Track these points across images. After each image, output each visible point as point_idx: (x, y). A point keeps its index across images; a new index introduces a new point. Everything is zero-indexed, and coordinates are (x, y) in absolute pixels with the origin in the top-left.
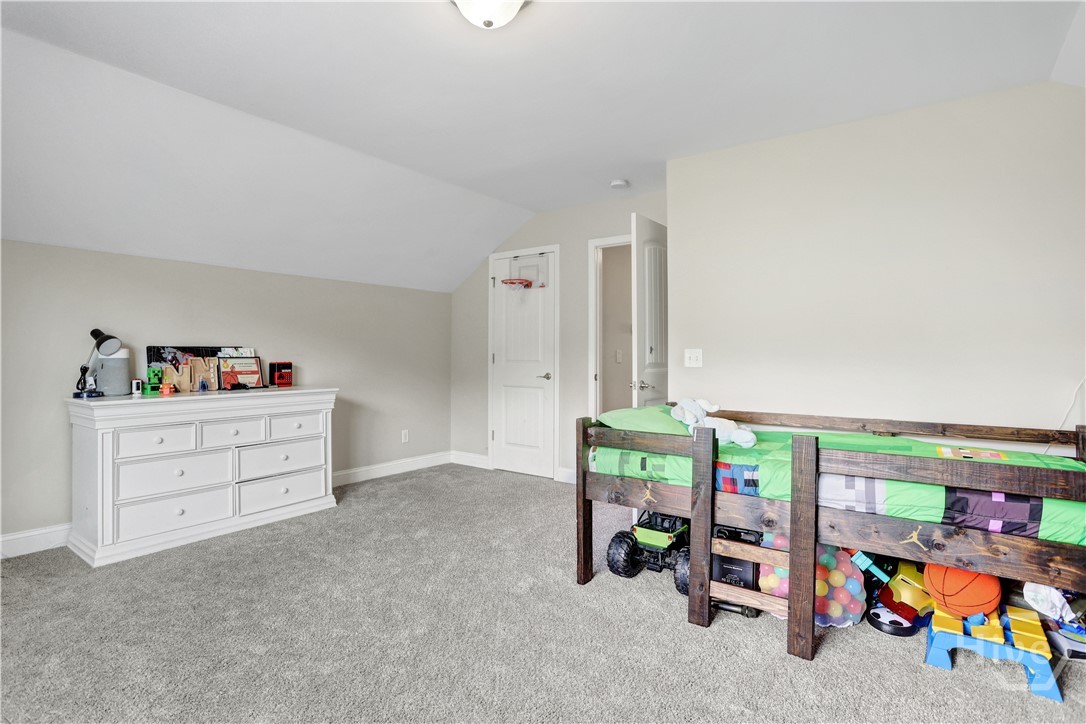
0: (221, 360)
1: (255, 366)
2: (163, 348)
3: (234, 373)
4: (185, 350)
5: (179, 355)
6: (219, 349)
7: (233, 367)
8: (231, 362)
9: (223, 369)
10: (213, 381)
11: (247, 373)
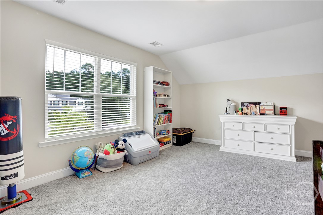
0: (261, 106)
1: (273, 108)
2: (245, 103)
3: (264, 110)
4: (250, 103)
5: (249, 105)
6: (261, 103)
7: (264, 108)
8: (264, 107)
9: (261, 109)
10: (257, 112)
11: (269, 110)
